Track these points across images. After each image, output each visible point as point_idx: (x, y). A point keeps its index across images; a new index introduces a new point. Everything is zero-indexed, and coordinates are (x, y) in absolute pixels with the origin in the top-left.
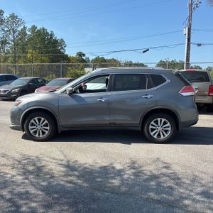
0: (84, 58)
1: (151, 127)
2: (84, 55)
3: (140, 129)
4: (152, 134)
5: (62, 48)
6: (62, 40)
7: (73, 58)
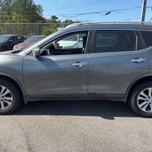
0: (57, 20)
1: (139, 98)
2: (57, 18)
3: (125, 100)
4: (140, 106)
5: (40, 12)
6: (40, 6)
7: (49, 20)
